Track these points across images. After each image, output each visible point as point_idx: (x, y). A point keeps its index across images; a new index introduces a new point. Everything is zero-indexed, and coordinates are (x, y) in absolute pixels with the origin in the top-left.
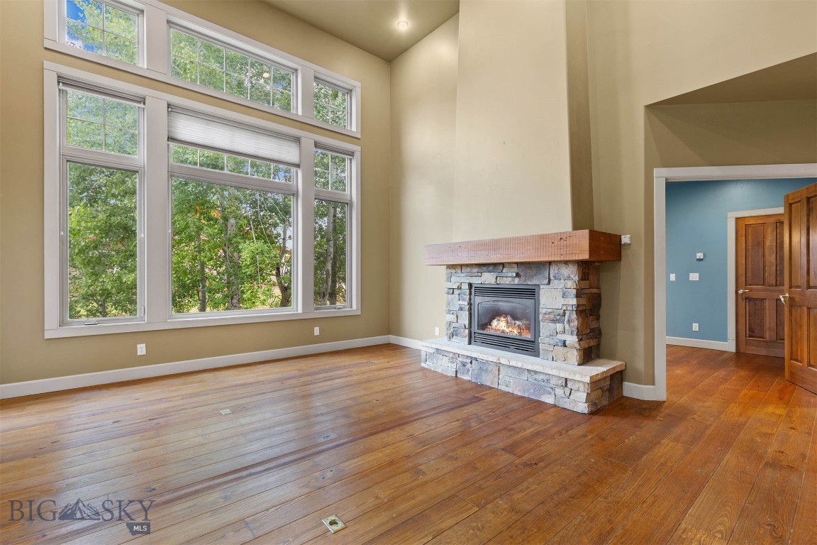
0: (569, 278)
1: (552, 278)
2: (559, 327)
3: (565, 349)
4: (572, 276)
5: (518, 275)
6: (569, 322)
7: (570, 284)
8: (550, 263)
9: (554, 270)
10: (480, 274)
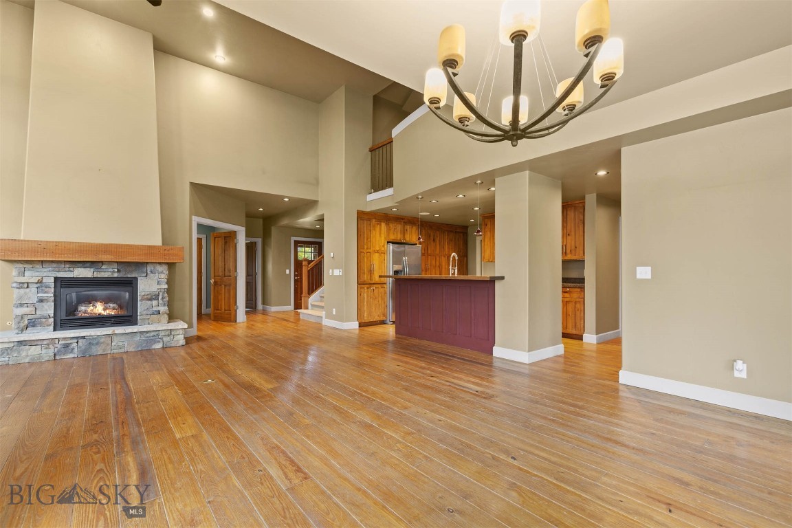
0: (162, 273)
1: (148, 272)
2: (154, 303)
3: (159, 316)
4: (164, 272)
5: (119, 271)
6: (163, 298)
7: (163, 276)
8: (147, 263)
9: (150, 268)
10: (72, 269)
